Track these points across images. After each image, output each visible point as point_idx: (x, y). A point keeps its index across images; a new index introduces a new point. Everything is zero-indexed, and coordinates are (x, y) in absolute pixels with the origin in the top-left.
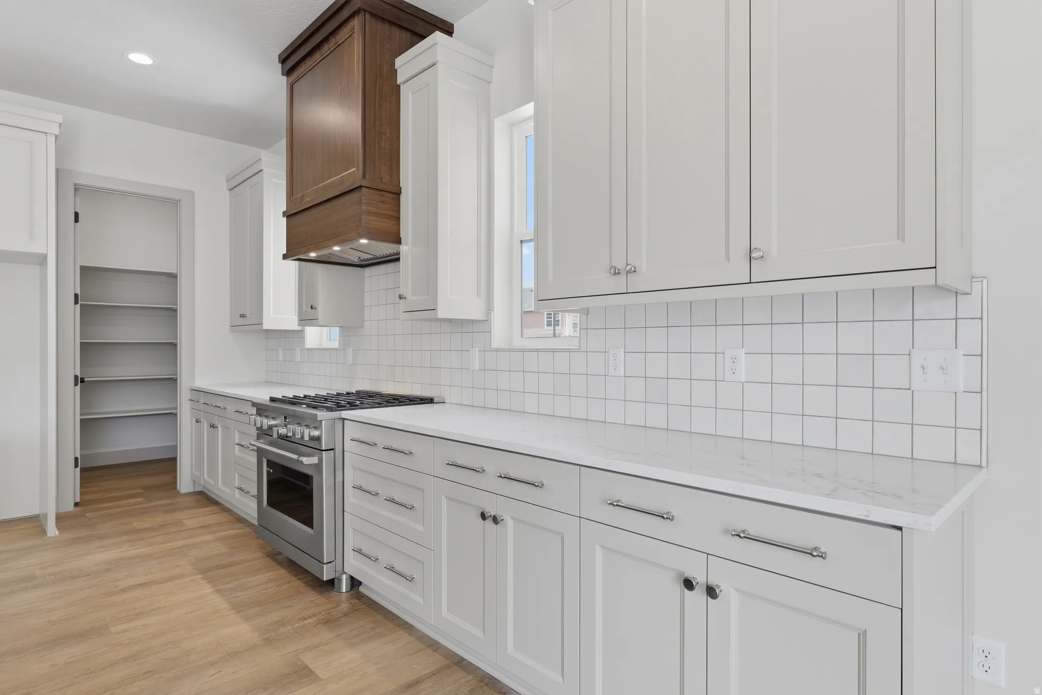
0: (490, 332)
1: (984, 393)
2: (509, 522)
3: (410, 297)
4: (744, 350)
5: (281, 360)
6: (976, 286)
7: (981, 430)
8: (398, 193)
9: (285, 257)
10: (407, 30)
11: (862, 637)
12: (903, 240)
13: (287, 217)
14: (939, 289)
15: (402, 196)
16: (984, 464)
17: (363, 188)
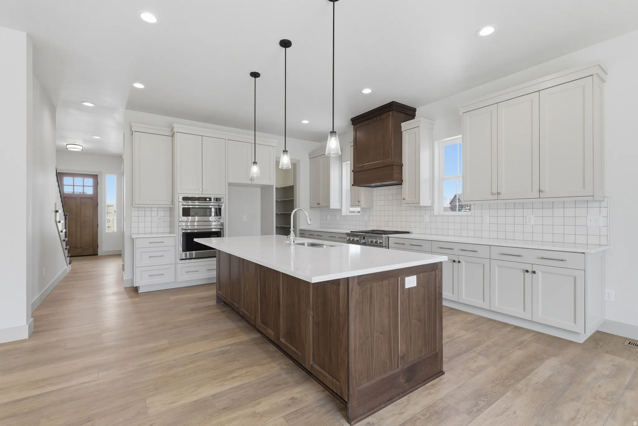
0: (434, 210)
1: (608, 227)
2: (463, 263)
3: (407, 199)
4: (533, 216)
5: (329, 219)
6: (606, 199)
7: (607, 236)
8: (402, 165)
9: (353, 185)
10: (404, 113)
11: (575, 278)
12: (584, 189)
13: (354, 172)
14: (594, 201)
15: (403, 167)
16: (608, 245)
17: (394, 166)
